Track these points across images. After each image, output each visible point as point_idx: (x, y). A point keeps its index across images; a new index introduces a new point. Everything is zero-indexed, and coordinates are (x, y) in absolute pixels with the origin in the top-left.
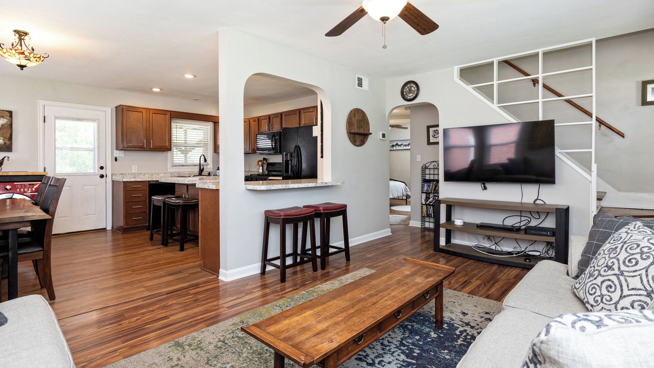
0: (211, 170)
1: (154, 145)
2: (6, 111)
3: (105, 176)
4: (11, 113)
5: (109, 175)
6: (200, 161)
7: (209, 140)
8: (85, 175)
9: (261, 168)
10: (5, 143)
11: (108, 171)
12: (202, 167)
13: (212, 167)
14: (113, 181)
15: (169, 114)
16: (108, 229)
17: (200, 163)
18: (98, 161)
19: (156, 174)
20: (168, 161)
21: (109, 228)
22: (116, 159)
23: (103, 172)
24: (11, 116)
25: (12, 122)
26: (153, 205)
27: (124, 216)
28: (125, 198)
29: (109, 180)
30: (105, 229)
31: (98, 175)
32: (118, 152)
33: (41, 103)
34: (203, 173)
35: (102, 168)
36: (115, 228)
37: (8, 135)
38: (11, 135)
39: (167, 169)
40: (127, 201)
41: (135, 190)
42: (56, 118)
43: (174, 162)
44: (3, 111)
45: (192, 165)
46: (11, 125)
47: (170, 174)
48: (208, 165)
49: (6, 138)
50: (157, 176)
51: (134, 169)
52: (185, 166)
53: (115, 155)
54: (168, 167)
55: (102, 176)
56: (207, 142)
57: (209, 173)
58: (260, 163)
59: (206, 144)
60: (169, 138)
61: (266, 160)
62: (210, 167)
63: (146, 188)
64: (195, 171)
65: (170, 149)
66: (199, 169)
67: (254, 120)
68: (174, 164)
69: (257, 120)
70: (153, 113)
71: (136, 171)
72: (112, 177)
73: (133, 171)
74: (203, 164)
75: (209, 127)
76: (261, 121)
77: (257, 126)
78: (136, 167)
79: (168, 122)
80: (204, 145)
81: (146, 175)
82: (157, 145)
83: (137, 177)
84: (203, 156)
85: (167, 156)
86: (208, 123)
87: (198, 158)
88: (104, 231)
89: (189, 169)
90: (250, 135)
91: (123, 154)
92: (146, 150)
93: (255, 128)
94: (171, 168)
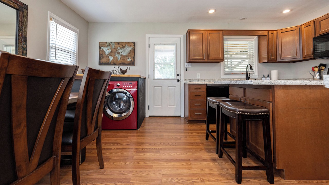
1: (210, 57)
2: (132, 42)
3: (180, 80)
4: (134, 43)
6: (247, 70)
7: (254, 53)
9: (318, 74)
10: (132, 61)
11: (182, 78)
12: (249, 75)
13: (257, 75)
14: (184, 84)
15: (221, 32)
17: (247, 72)
18: (176, 70)
19: (213, 80)
20: (222, 71)
21: (182, 116)
22: (187, 70)
23: (179, 78)
24: (134, 45)
25: (135, 48)
26: (209, 105)
30: (180, 116)
31: (176, 80)
32: (187, 64)
33: (148, 36)
35: (178, 75)
36: (186, 117)
37: (133, 56)
38: (134, 56)
39: (220, 76)
41: (197, 91)
42: (155, 44)
43: (226, 71)
44: (131, 42)
45: (240, 74)
46: (134, 50)
48: (253, 73)
49: (132, 58)
50: (213, 81)
51: (198, 76)
52: (234, 74)
53: (186, 67)
54: (222, 75)
55: (178, 81)
56: (252, 54)
58: (316, 69)
59: (251, 56)
60: (222, 51)
61: (325, 65)
62: (255, 75)
63: (205, 90)
64: (242, 78)
65: (222, 60)
66: (246, 76)
67: (307, 25)
68: (226, 73)
69: (312, 24)
70: (210, 33)
71: (199, 77)
72: (184, 81)
73: (197, 77)
74: (250, 72)
75: (254, 42)
76: (319, 23)
77: (313, 29)
78: (200, 75)
79: (221, 39)
80: (250, 57)
81: (205, 81)
82: (213, 57)
83: (200, 81)
84: (249, 65)
85: (220, 66)
86: (253, 38)
87: (245, 68)
88: (180, 118)
89: (238, 77)
90: (301, 42)
91: (191, 65)
92: (205, 61)
93: (309, 33)
94: (223, 75)
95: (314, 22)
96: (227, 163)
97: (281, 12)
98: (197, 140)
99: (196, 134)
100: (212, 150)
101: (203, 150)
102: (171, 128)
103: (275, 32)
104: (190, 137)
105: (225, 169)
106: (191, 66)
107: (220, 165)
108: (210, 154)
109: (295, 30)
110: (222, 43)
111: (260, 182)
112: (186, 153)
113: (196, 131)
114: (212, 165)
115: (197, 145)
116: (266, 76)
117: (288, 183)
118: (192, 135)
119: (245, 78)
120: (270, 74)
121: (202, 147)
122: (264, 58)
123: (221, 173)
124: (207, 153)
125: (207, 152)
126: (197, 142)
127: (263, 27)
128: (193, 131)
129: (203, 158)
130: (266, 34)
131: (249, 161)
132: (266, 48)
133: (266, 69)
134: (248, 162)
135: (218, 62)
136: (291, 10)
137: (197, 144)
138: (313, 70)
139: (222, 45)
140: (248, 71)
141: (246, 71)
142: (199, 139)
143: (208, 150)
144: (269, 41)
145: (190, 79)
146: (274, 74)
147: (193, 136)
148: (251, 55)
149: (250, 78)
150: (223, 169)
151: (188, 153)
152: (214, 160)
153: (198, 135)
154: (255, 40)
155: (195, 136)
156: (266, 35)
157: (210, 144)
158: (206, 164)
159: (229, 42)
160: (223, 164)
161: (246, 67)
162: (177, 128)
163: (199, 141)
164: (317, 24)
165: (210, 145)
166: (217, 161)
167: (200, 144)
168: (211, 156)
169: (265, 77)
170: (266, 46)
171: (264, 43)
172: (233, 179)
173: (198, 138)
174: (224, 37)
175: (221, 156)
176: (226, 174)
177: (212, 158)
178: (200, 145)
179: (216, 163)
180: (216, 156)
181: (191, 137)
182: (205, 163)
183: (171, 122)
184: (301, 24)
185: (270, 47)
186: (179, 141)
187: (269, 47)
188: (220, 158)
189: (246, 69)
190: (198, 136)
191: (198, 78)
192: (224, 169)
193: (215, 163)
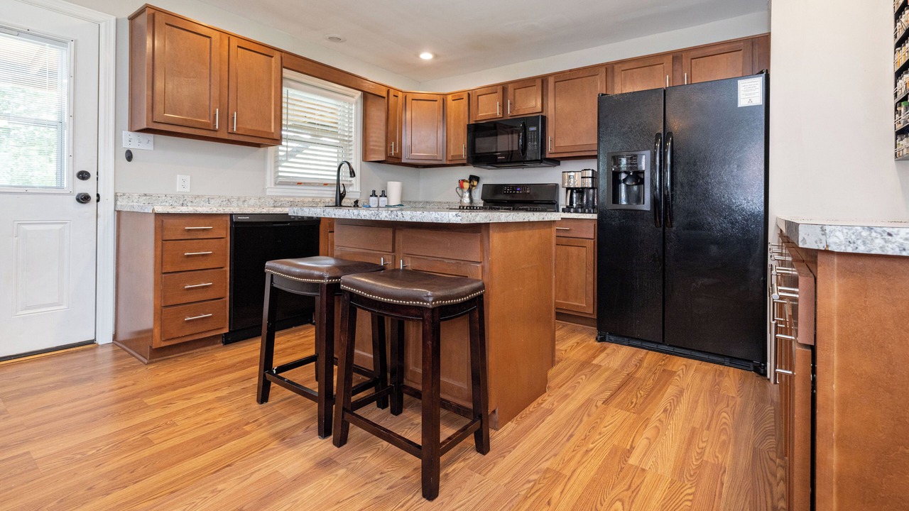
0: (357, 197)
1: (239, 126)
3: (94, 198)
5: (108, 198)
6: (339, 176)
7: (353, 134)
8: (27, 193)
9: (467, 194)
11: (106, 185)
12: (342, 189)
13: (358, 190)
14: (119, 213)
15: (277, 56)
16: (100, 341)
17: (338, 180)
18: (73, 156)
20: (268, 172)
21: (105, 337)
22: (129, 156)
23: (86, 187)
26: (272, 288)
27: (155, 314)
28: (161, 261)
29: (107, 209)
30: (92, 342)
31: (70, 194)
32: (134, 135)
34: (344, 202)
35: (83, 175)
36: (121, 337)
39: (264, 190)
40: (169, 268)
41: (191, 237)
43: (280, 174)
45: (321, 185)
47: (272, 202)
50: (240, 203)
51: (182, 184)
52: (305, 184)
53: (126, 145)
54: (268, 185)
55: (84, 199)
57: (356, 202)
58: (466, 185)
59: (346, 141)
60: (278, 113)
61: (477, 179)
62: (355, 190)
63: (225, 233)
64: (325, 196)
65: (277, 141)
66: (335, 193)
67: (458, 97)
68: (280, 179)
69: (465, 96)
70: (238, 47)
71: (188, 190)
72: (116, 200)
73: (179, 189)
74: (345, 183)
75: (354, 107)
76: (476, 98)
77: (467, 108)
78: (189, 181)
79: (275, 75)
80: (344, 144)
81: (212, 202)
82: (249, 127)
83: (189, 204)
84: (345, 165)
85: (265, 158)
86: (353, 97)
87: (335, 171)
88: (91, 349)
89: (314, 192)
90: (445, 128)
91: (151, 143)
92: (219, 135)
93: (459, 114)
94: (273, 186)
95: (469, 95)
96: (368, 455)
97: (417, 55)
98: (225, 416)
99: (211, 396)
100: (300, 432)
101: (271, 446)
102: (65, 406)
103: (400, 94)
104: (191, 414)
105: (377, 477)
106: (150, 147)
107: (353, 471)
108: (304, 448)
109: (436, 101)
110: (279, 91)
111: (466, 465)
112: (213, 492)
113: (203, 384)
114: (331, 483)
115: (239, 437)
116: (379, 193)
117: (505, 434)
118: (193, 402)
119: (332, 196)
120: (386, 188)
121: (259, 436)
122: (374, 151)
123: (374, 496)
124: (291, 451)
125: (290, 447)
126: (230, 425)
127: (376, 76)
128: (189, 388)
129: (289, 477)
130: (384, 94)
131: (412, 419)
132: (383, 128)
133: (377, 177)
134: (412, 424)
135: (258, 145)
136: (436, 56)
137: (235, 430)
138: (462, 187)
139: (279, 97)
140: (340, 178)
141: (336, 178)
142: (232, 411)
143: (286, 438)
144: (390, 112)
145: (146, 195)
146: (394, 189)
147: (198, 406)
148: (346, 139)
149: (346, 196)
150: (369, 479)
151: (220, 487)
152: (326, 464)
153: (218, 394)
154: (356, 103)
155: (209, 402)
156: (384, 98)
157: (279, 412)
158: (311, 492)
159: (293, 90)
160: (360, 461)
161: (336, 169)
162: (102, 395)
163: (234, 417)
164: (473, 99)
165: (285, 417)
166: (338, 464)
167: (247, 428)
168: (311, 456)
169: (376, 196)
170: (383, 123)
171: (378, 114)
172: (414, 495)
173: (224, 410)
174: (286, 73)
175: (341, 441)
176: (388, 491)
177: (319, 459)
178: (247, 433)
179: (341, 472)
180: (325, 446)
181: (196, 415)
182: (308, 492)
183: (52, 379)
184: (446, 92)
185: (391, 128)
186: (147, 452)
187: (389, 128)
188: (339, 446)
189: (336, 174)
190: (220, 399)
191: (183, 190)
192: (373, 479)
193: (336, 471)
